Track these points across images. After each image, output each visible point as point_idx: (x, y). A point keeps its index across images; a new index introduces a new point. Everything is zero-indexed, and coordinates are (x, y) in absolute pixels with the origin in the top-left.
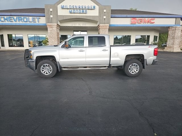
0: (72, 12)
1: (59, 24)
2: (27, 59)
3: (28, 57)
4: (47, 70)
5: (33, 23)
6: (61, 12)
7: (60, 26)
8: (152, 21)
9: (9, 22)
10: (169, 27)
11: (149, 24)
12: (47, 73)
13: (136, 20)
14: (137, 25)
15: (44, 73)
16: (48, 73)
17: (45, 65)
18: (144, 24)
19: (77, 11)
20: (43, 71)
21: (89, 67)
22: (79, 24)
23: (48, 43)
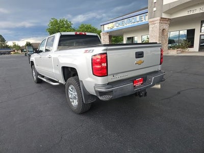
5: (139, 22)
7: (169, 19)
9: (122, 26)
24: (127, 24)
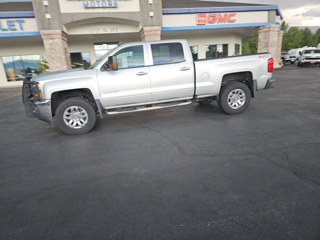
0: (90, 6)
1: (65, 30)
2: (30, 99)
3: (32, 96)
4: (76, 119)
5: (9, 32)
6: (67, 8)
7: (67, 34)
8: (232, 18)
10: (259, 27)
11: (227, 23)
12: (77, 125)
13: (205, 17)
14: (208, 26)
15: (71, 126)
16: (80, 124)
17: (72, 108)
18: (220, 24)
19: (98, 4)
20: (68, 121)
21: (156, 105)
22: (104, 29)
23: (48, 70)
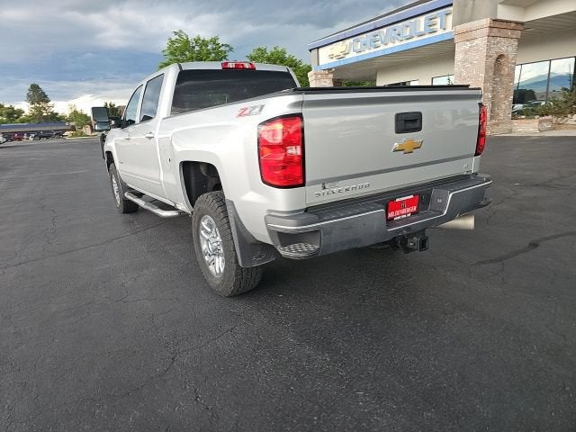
5: (426, 36)
7: (517, 23)
9: (373, 50)
24: (389, 43)
